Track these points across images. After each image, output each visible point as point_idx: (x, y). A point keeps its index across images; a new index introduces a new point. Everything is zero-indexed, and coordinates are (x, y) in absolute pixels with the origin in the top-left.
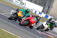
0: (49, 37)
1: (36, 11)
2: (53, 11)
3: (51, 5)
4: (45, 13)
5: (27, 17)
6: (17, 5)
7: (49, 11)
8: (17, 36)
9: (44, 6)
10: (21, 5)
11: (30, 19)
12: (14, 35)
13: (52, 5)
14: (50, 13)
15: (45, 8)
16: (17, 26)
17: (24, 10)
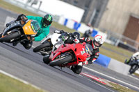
0: (99, 82)
1: (66, 20)
2: (108, 20)
3: (103, 6)
4: (90, 24)
5: (67, 45)
6: (19, 4)
7: (98, 20)
8: (21, 80)
9: (86, 7)
10: (30, 4)
11: (76, 50)
12: (14, 79)
13: (106, 4)
14: (102, 23)
15: (89, 13)
16: (20, 57)
17: (38, 17)
